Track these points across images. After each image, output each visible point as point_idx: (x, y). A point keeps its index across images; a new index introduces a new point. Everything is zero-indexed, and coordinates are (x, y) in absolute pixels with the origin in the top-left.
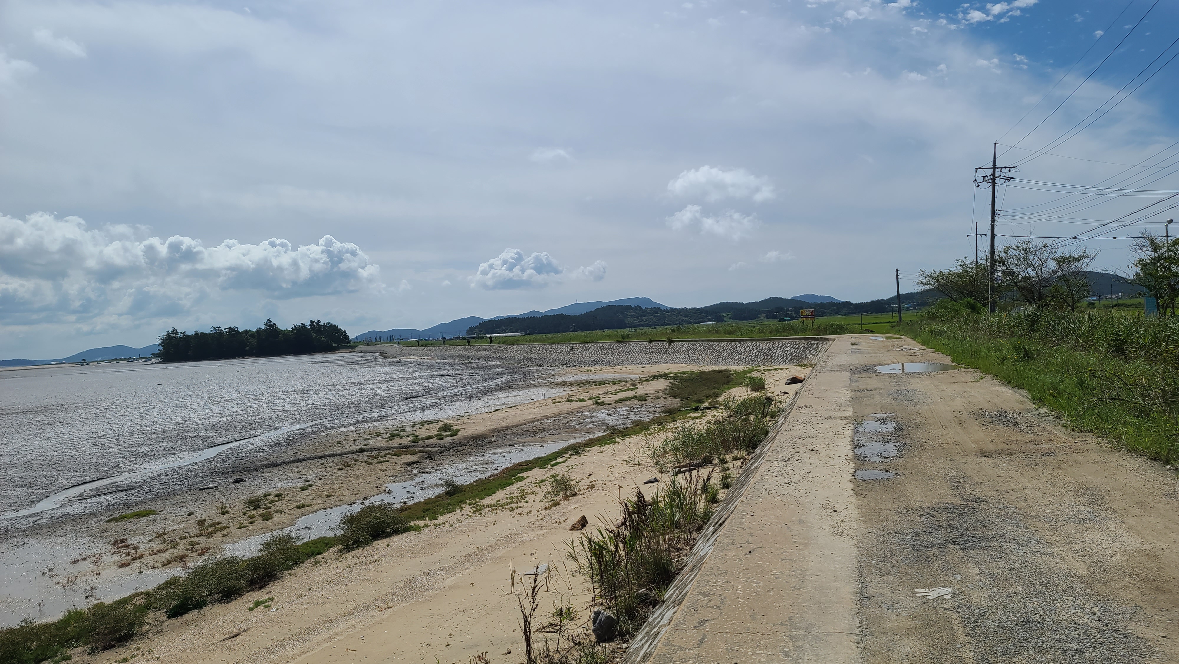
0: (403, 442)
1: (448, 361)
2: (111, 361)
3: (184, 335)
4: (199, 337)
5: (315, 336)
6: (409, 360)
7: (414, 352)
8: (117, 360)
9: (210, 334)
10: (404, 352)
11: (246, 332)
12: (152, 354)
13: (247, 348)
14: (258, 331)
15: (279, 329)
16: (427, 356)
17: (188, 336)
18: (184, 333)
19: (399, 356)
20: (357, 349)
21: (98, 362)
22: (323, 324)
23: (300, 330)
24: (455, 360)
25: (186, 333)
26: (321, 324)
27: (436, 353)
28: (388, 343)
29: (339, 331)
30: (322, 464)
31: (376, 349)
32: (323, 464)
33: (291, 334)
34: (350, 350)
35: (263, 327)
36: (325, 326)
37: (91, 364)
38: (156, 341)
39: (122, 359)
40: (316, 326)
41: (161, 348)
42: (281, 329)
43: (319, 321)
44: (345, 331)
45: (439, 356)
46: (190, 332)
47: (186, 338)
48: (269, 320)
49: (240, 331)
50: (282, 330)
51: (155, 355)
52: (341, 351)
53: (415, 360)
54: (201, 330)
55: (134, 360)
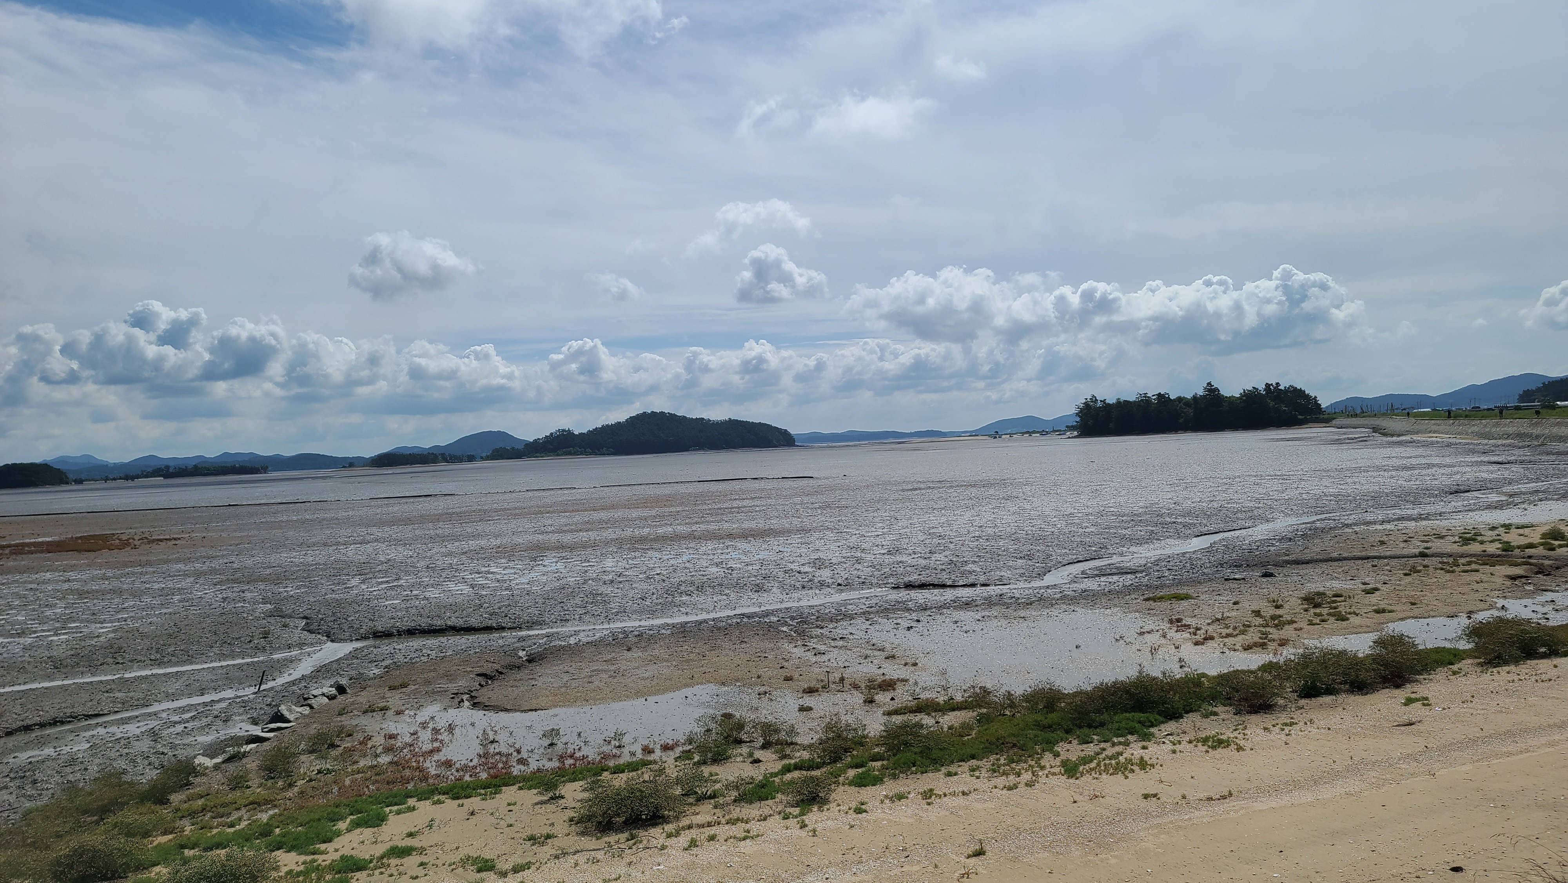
0: (1488, 550)
1: (1500, 442)
2: (1023, 433)
3: (1105, 403)
4: (1123, 406)
5: (1272, 404)
6: (1429, 439)
7: (1436, 428)
8: (1030, 433)
9: (1135, 402)
10: (1416, 427)
11: (1180, 399)
12: (1067, 427)
13: (1181, 421)
14: (1195, 398)
15: (1223, 396)
16: (1459, 434)
17: (1109, 404)
18: (1104, 401)
19: (1408, 433)
20: (1334, 422)
21: (1011, 435)
22: (1283, 389)
23: (1251, 398)
24: (1512, 441)
25: (1107, 401)
26: (1281, 387)
27: (1476, 429)
28: (1384, 415)
29: (1307, 397)
30: (1373, 566)
31: (1366, 422)
32: (1376, 566)
33: (1239, 402)
34: (1324, 425)
35: (1201, 392)
36: (1287, 391)
37: (1003, 436)
38: (1072, 410)
39: (1034, 432)
40: (1273, 392)
41: (1078, 419)
42: (1225, 395)
43: (1277, 384)
44: (1316, 397)
45: (1482, 434)
46: (1111, 400)
47: (1107, 407)
48: (1209, 384)
49: (1172, 398)
50: (1226, 397)
51: (1071, 428)
52: (1311, 425)
53: (1438, 439)
54: (1123, 398)
55: (1047, 433)
